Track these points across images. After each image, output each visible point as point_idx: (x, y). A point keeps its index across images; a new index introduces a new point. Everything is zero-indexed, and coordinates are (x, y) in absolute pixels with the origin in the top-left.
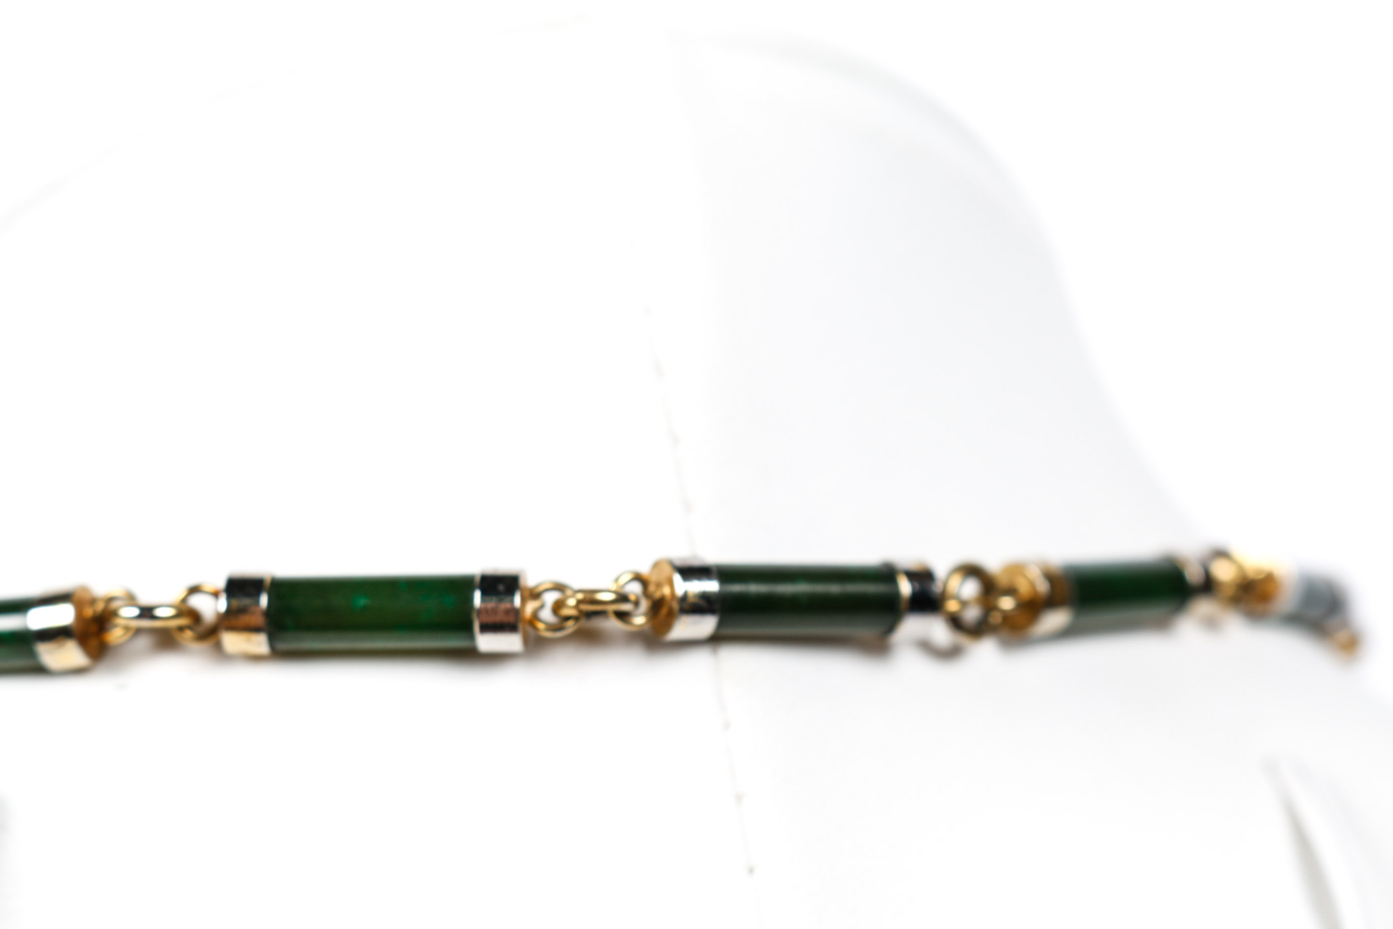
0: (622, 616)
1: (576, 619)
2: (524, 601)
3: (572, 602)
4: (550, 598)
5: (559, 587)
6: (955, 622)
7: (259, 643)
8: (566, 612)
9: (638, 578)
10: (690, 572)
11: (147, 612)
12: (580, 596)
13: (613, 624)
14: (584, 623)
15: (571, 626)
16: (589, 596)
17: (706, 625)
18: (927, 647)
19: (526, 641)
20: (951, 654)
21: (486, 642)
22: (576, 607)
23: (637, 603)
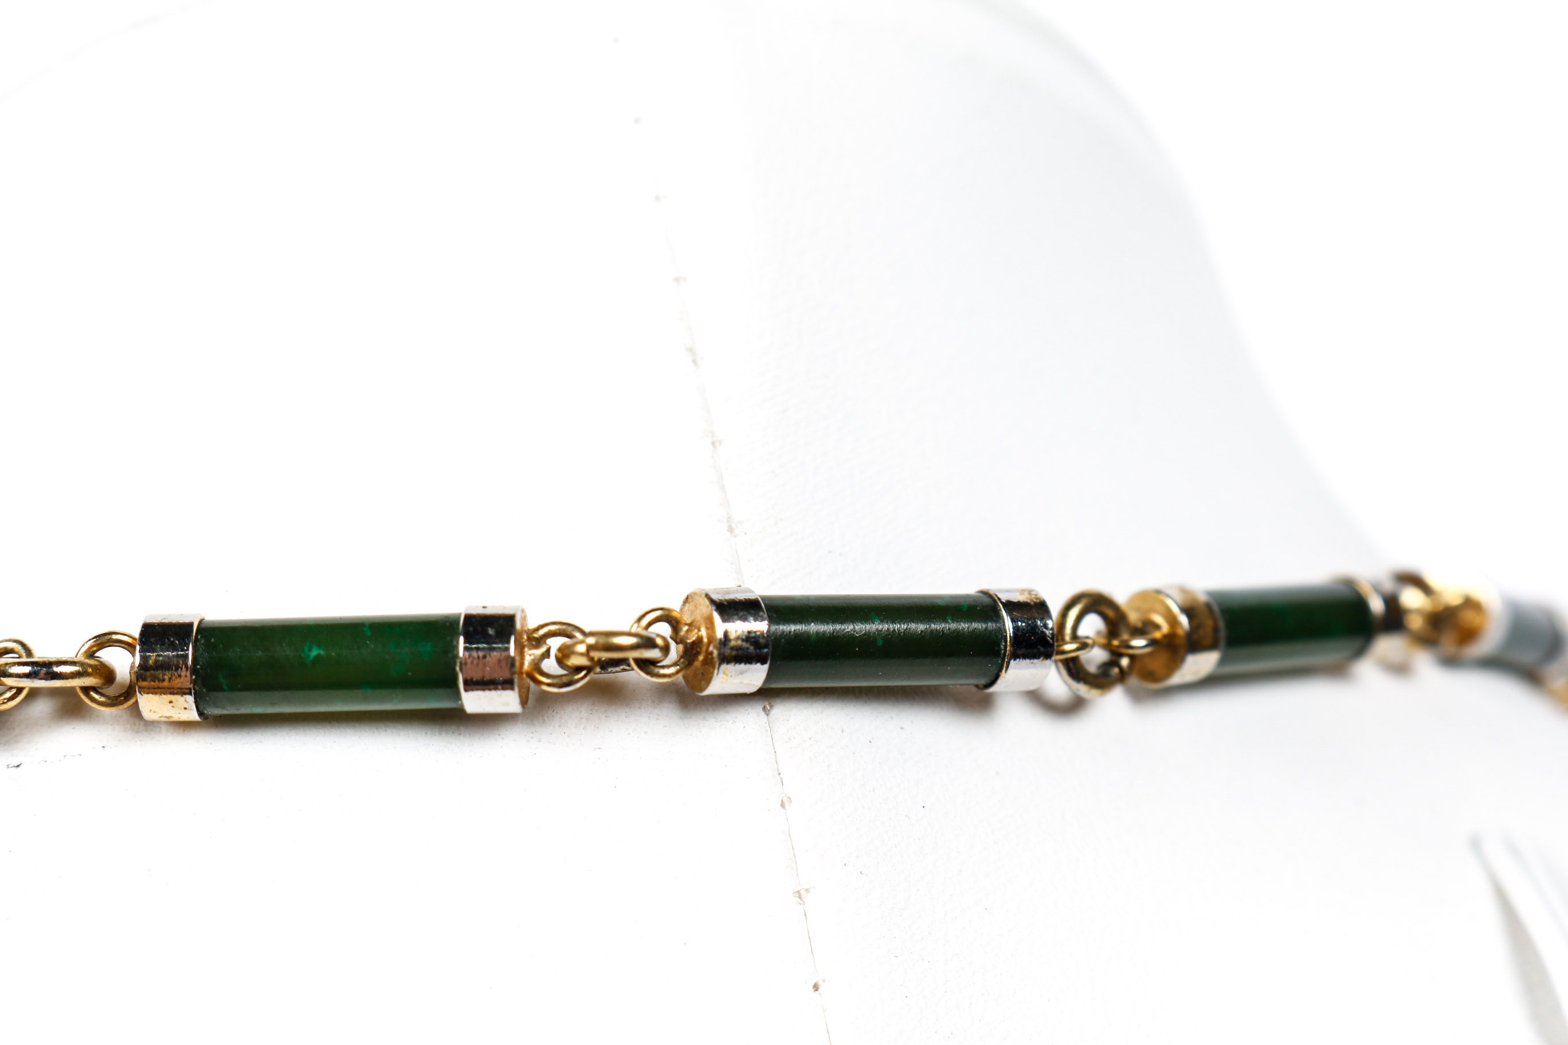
0: (646, 665)
1: (589, 670)
2: (520, 648)
3: (581, 648)
4: (555, 643)
5: (566, 630)
6: (1074, 669)
7: (185, 708)
8: (575, 661)
9: (667, 617)
10: (730, 608)
11: (45, 669)
12: (591, 640)
13: (636, 675)
14: (598, 675)
15: (582, 681)
16: (602, 640)
17: (754, 676)
18: (1036, 698)
19: (524, 702)
20: (1074, 707)
21: (474, 702)
22: (587, 654)
23: (666, 649)
